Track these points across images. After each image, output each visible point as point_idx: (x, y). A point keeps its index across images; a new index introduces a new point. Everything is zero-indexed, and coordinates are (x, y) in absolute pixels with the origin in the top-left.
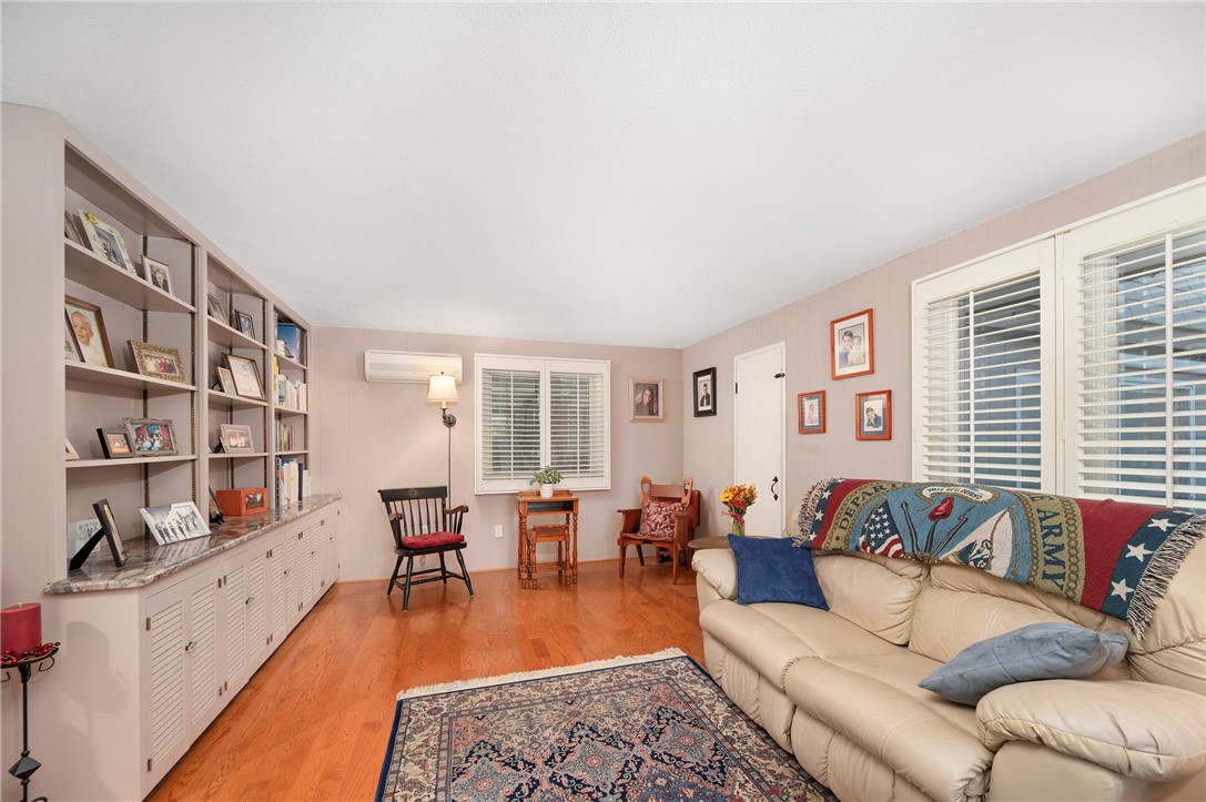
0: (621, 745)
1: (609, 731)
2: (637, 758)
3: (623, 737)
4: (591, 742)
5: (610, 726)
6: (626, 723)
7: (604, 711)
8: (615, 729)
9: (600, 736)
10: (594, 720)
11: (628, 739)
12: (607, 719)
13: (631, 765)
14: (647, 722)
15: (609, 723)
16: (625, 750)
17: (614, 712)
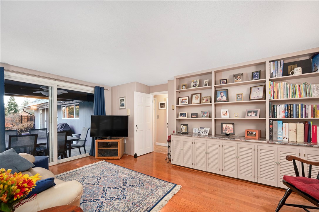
0: (109, 199)
1: (114, 201)
2: (103, 198)
3: (110, 201)
4: (118, 196)
5: (115, 202)
6: (111, 205)
7: (120, 206)
8: (113, 202)
9: (116, 198)
10: (121, 202)
11: (108, 201)
12: (117, 203)
13: (104, 196)
14: (103, 208)
15: (116, 203)
16: (107, 198)
17: (117, 207)
